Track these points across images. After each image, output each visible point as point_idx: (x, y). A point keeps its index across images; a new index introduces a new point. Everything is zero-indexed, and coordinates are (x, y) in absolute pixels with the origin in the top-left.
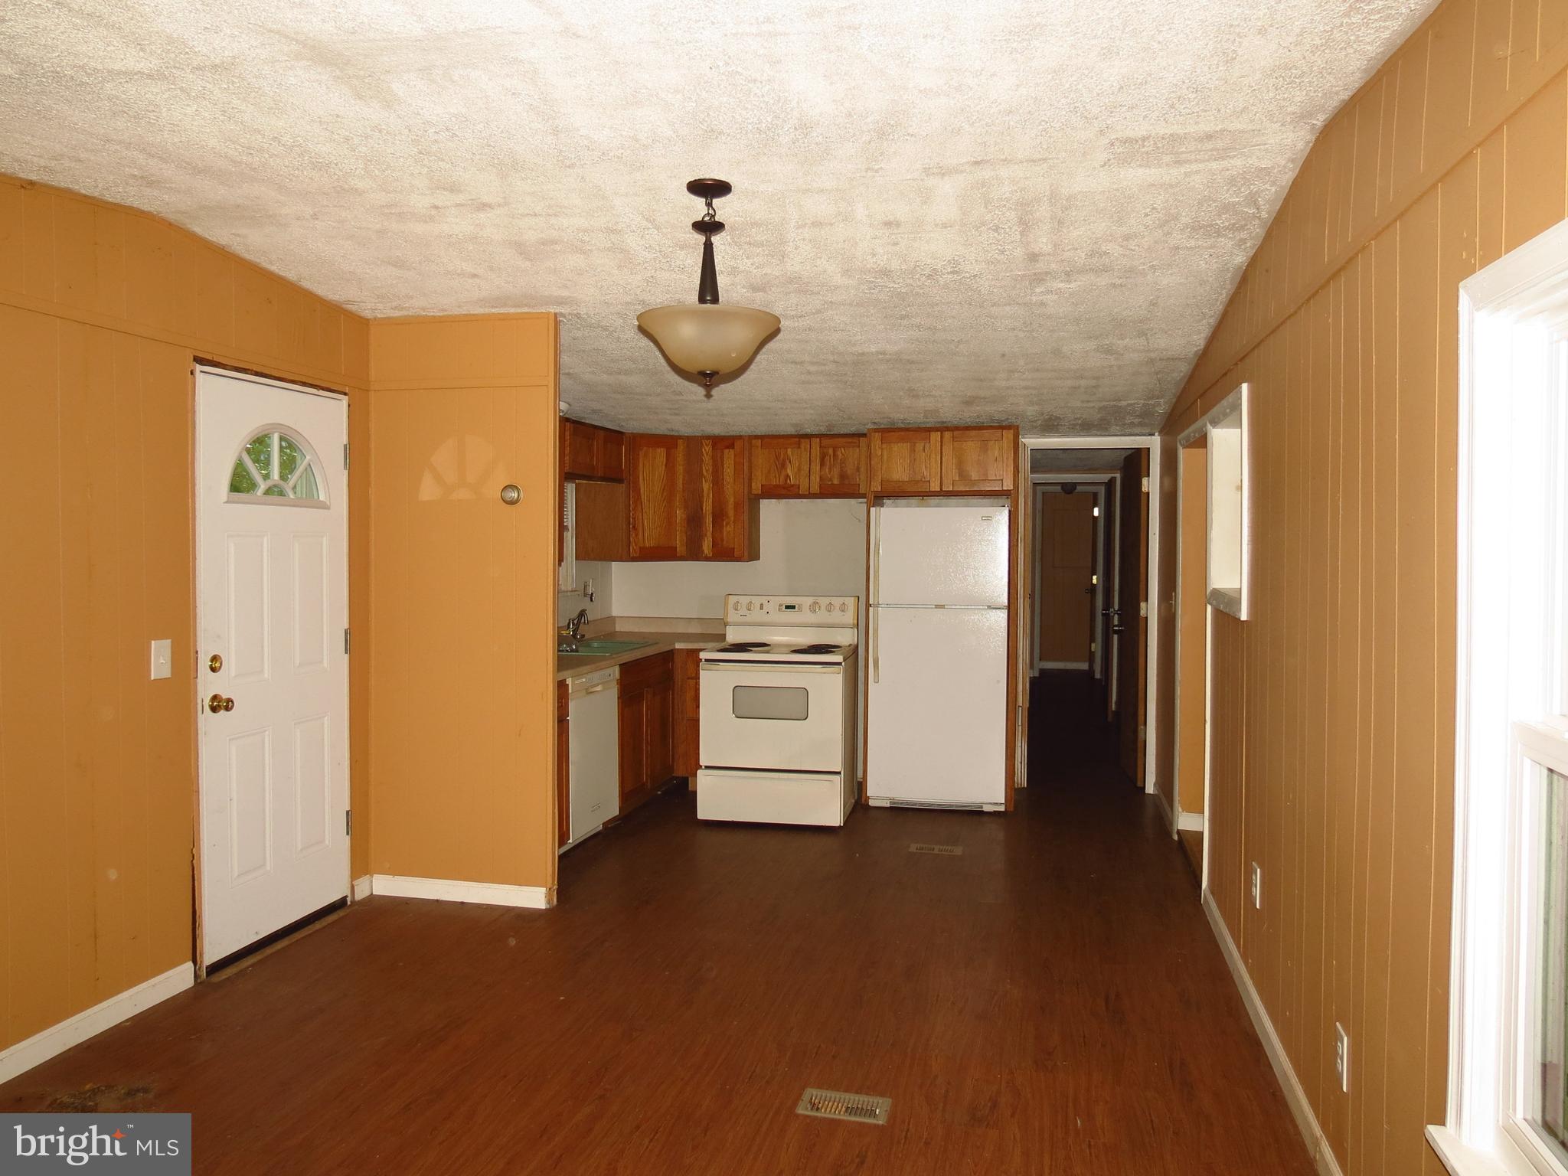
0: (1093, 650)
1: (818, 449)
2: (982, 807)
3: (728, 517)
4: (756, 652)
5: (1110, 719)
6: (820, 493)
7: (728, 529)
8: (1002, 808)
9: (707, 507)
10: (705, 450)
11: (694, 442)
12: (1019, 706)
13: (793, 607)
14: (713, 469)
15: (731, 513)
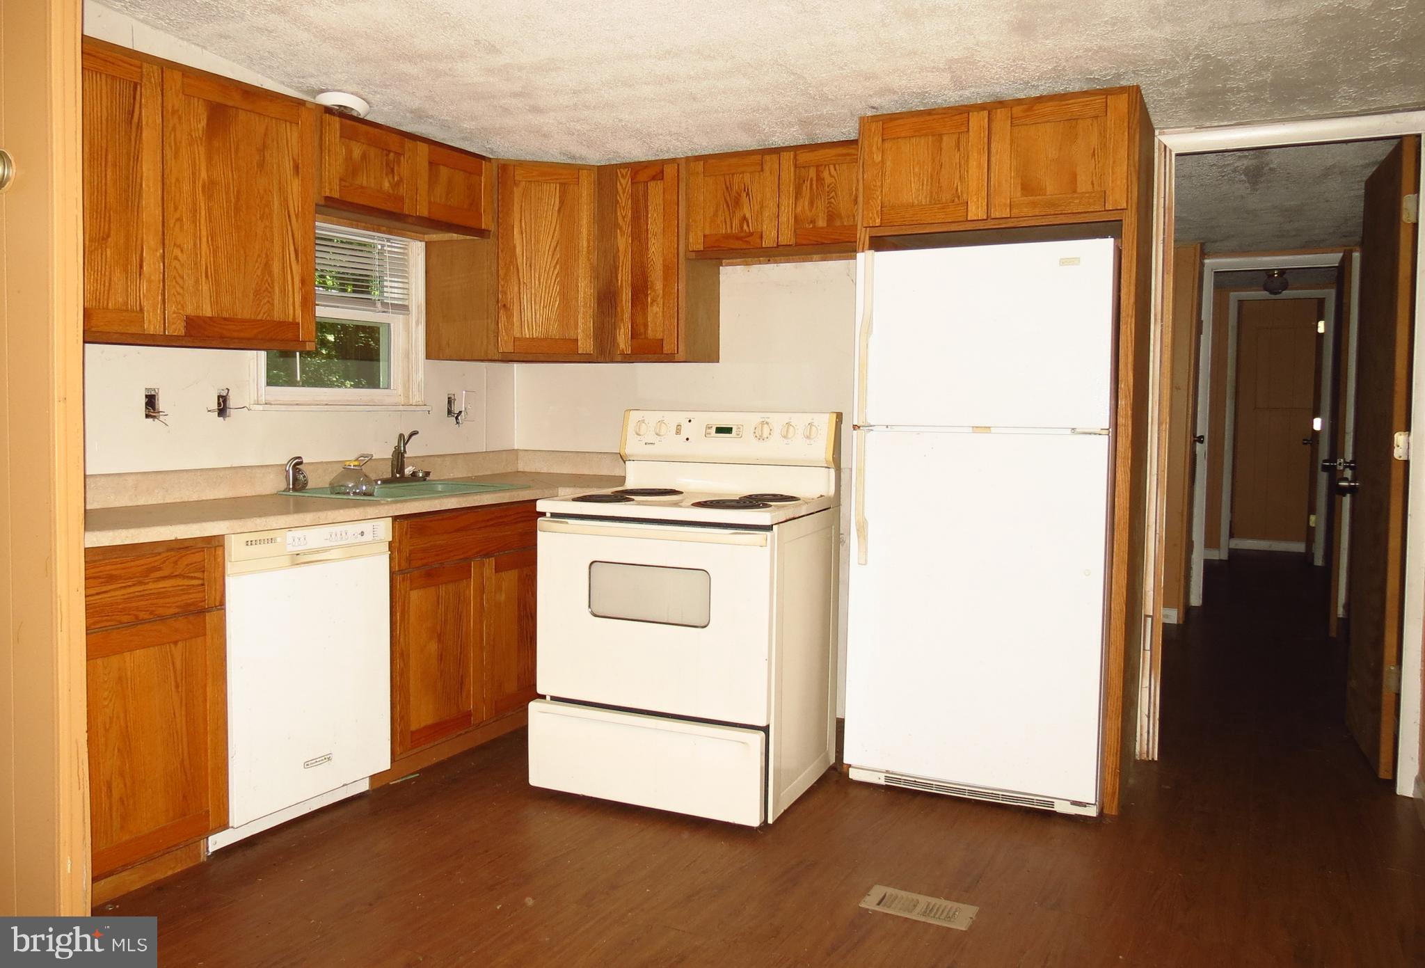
0: (1312, 524)
1: (792, 169)
2: (1052, 804)
3: (654, 291)
4: (639, 503)
5: (1333, 634)
6: (797, 245)
7: (655, 312)
8: (1092, 812)
9: (624, 277)
10: (621, 184)
11: (606, 175)
12: (1147, 616)
13: (728, 430)
14: (632, 212)
15: (659, 286)
